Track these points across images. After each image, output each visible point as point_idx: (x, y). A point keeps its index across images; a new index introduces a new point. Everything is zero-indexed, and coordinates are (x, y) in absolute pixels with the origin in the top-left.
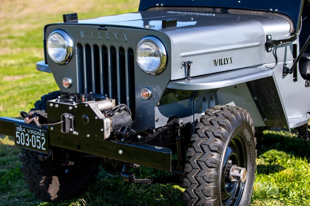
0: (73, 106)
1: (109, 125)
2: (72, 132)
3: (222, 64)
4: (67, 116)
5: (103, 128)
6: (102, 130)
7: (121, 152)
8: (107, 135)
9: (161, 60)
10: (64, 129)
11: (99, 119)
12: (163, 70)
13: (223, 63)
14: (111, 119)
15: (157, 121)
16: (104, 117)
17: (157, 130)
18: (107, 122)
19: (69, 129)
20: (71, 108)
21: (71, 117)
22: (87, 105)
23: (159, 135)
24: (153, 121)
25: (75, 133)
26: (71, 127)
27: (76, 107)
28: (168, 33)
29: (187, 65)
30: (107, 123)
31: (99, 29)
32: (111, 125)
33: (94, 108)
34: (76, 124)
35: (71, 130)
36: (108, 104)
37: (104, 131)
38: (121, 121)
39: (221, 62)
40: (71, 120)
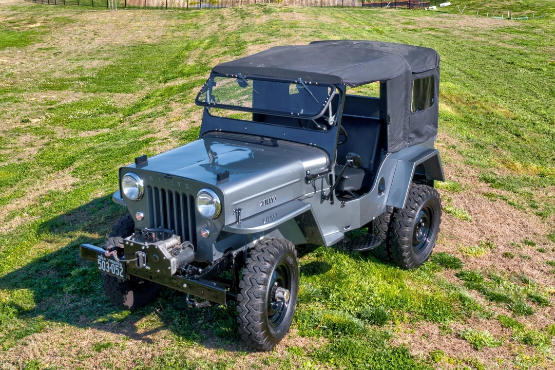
0: (146, 247)
1: (175, 263)
2: (145, 267)
3: (268, 204)
4: (140, 254)
5: (170, 266)
6: (170, 268)
7: (185, 286)
8: (174, 271)
9: (217, 209)
10: (139, 264)
11: (166, 259)
12: (219, 215)
13: (269, 202)
14: (176, 258)
15: (214, 255)
16: (171, 256)
17: (215, 262)
18: (173, 260)
19: (143, 265)
20: (143, 248)
21: (144, 255)
22: (156, 247)
23: (217, 266)
24: (211, 256)
25: (147, 268)
26: (144, 263)
27: (148, 247)
28: (220, 187)
29: (238, 212)
30: (173, 262)
31: (165, 177)
32: (177, 263)
33: (163, 249)
34: (148, 261)
35: (144, 265)
36: (174, 241)
37: (171, 269)
38: (185, 257)
39: (266, 202)
40: (144, 257)
